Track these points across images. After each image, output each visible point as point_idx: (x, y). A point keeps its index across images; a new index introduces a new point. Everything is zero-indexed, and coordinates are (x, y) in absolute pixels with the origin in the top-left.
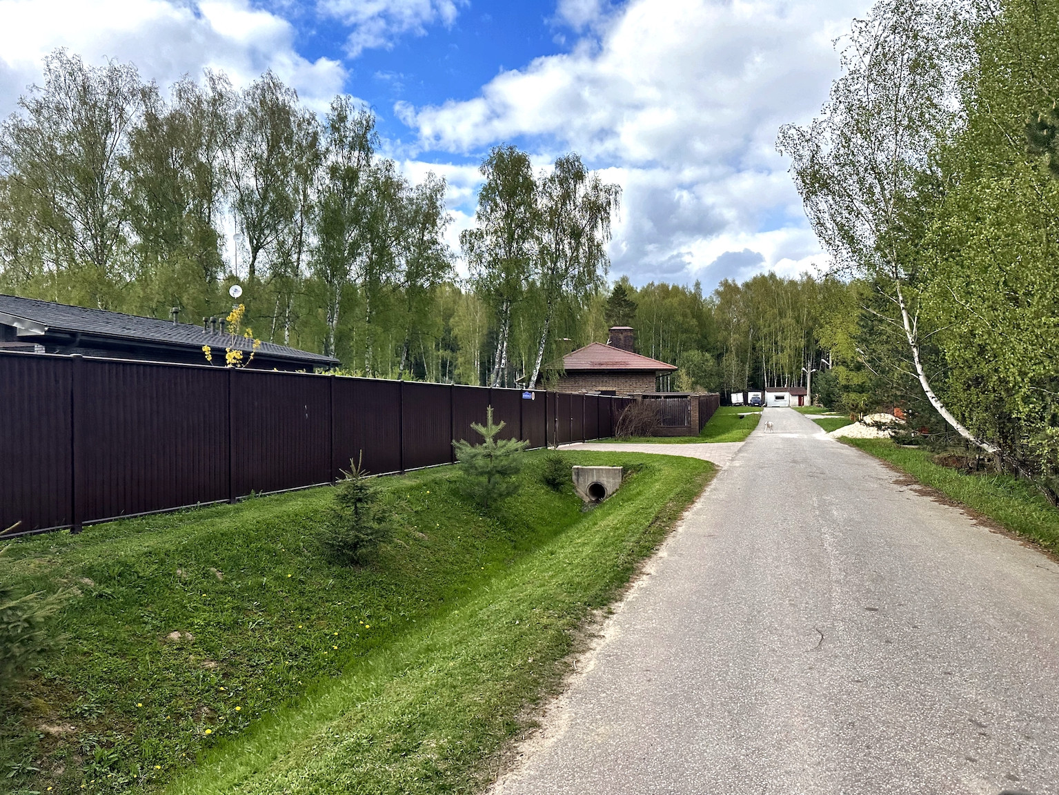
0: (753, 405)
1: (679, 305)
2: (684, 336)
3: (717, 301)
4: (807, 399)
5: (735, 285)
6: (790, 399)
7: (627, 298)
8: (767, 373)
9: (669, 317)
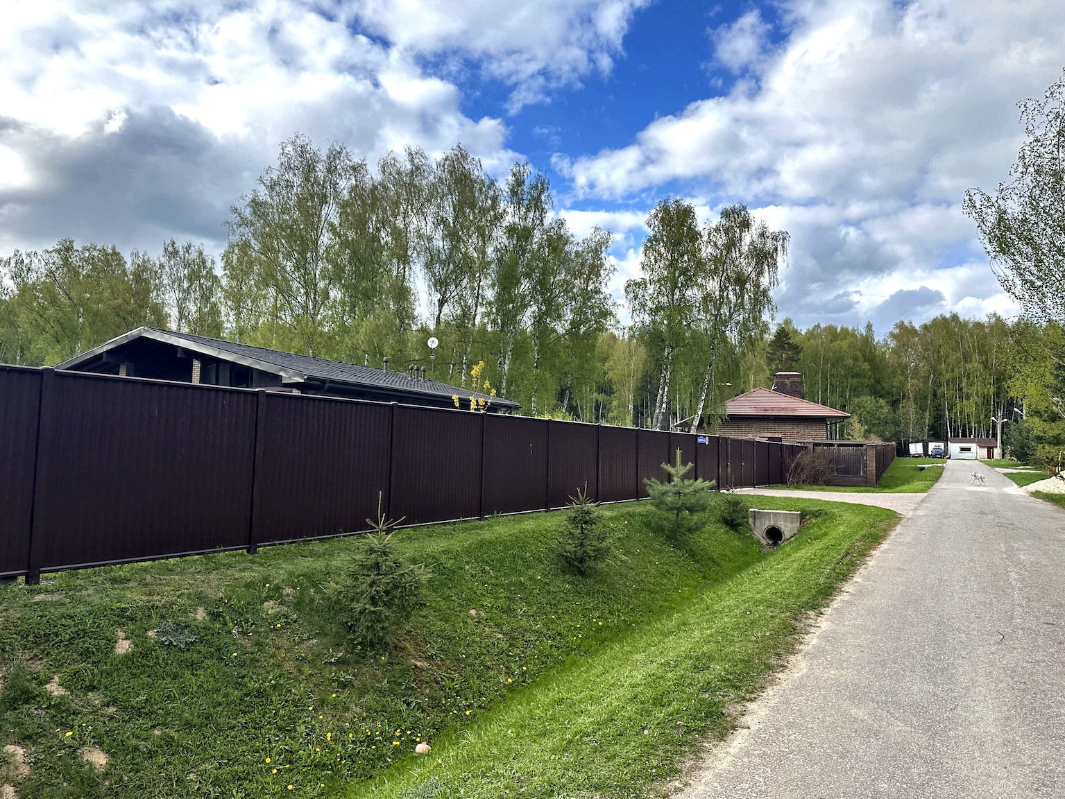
0: (934, 456)
1: (849, 347)
2: (855, 381)
3: (892, 344)
4: (997, 452)
5: (913, 328)
6: (978, 451)
7: (791, 341)
8: (950, 423)
9: (838, 361)
